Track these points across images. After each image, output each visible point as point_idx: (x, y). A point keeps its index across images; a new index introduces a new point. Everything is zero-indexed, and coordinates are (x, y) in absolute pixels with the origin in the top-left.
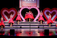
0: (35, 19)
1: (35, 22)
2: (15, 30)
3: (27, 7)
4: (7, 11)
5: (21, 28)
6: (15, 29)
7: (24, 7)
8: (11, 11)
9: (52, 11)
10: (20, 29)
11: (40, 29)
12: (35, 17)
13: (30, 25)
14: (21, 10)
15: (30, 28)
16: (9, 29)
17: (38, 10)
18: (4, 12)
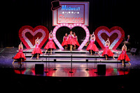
0: (81, 47)
1: (81, 51)
2: (45, 66)
3: (67, 25)
4: (31, 32)
5: (55, 61)
6: (45, 64)
7: (62, 25)
8: (37, 31)
9: (112, 33)
10: (53, 64)
11: (89, 64)
12: (80, 43)
13: (72, 57)
14: (55, 30)
15: (72, 62)
16: (34, 64)
17: (87, 30)
18: (24, 32)
